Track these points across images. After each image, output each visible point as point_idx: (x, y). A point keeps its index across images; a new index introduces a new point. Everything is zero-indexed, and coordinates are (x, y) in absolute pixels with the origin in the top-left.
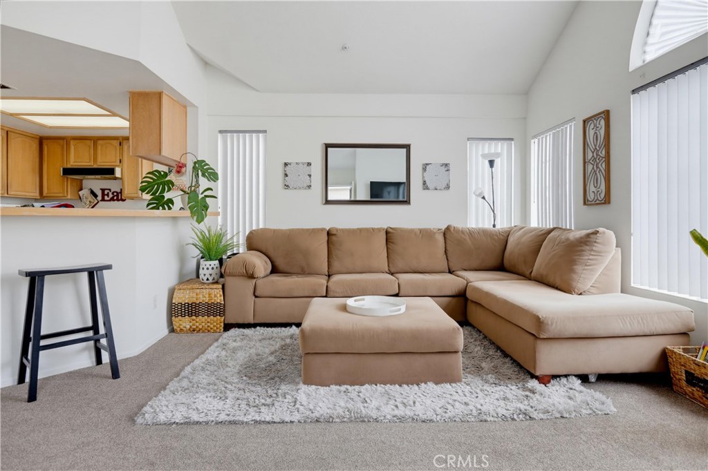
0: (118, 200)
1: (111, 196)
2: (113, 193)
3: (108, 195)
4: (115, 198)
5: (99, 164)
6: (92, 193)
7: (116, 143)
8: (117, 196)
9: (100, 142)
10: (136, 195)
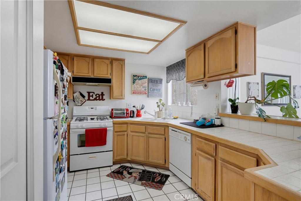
0: (99, 100)
1: (94, 97)
2: (96, 95)
3: (92, 96)
4: (98, 98)
5: (95, 75)
6: (81, 94)
7: (108, 62)
8: (99, 97)
9: (96, 60)
10: (121, 97)
